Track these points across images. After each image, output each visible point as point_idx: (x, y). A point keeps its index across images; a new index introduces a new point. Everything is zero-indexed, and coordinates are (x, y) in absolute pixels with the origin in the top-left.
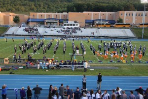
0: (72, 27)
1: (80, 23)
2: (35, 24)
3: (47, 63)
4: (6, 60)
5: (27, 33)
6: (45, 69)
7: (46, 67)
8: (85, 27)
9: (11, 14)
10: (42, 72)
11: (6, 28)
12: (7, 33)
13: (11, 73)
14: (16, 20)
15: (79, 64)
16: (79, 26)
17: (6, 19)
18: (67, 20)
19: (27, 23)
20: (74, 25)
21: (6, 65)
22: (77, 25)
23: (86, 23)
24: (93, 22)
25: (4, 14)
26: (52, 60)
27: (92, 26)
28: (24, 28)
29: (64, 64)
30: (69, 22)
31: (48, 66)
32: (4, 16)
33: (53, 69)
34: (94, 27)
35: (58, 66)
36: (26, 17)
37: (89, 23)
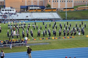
0: (10, 12)
1: (16, 9)
8: (20, 12)
16: (15, 11)
18: (4, 7)
20: (11, 10)
22: (13, 11)
23: (21, 8)
24: (27, 8)
27: (27, 11)
29: (3, 44)
30: (6, 8)
37: (24, 9)
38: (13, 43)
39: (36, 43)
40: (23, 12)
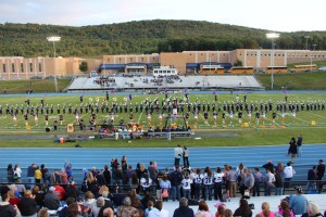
0: (167, 74)
1: (178, 68)
2: (111, 71)
3: (130, 131)
4: (70, 127)
5: (99, 86)
6: (127, 140)
7: (128, 137)
8: (186, 75)
9: (76, 59)
11: (69, 81)
13: (77, 146)
14: (84, 68)
15: (177, 130)
16: (176, 73)
17: (69, 67)
18: (159, 65)
19: (100, 71)
20: (169, 72)
21: (70, 135)
22: (173, 72)
23: (187, 67)
24: (198, 67)
25: (67, 60)
26: (137, 125)
27: (197, 72)
28: (95, 79)
30: (162, 68)
31: (131, 134)
32: (67, 63)
33: (138, 138)
34: (200, 74)
35: (145, 134)
36: (98, 62)
37: (192, 68)
38: (172, 130)
39: (212, 132)
40: (191, 74)
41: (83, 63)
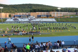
0: (32, 18)
1: (35, 16)
2: (17, 17)
3: (23, 33)
4: (6, 32)
5: (14, 21)
6: (22, 35)
7: (22, 34)
8: (37, 18)
9: (8, 14)
10: (20, 36)
11: (6, 19)
12: (6, 21)
13: (8, 37)
14: (10, 16)
15: (35, 32)
17: (6, 16)
18: (30, 15)
19: (14, 17)
20: (33, 17)
21: (6, 34)
23: (37, 16)
24: (40, 16)
25: (5, 14)
26: (24, 31)
28: (13, 19)
33: (25, 35)
34: (41, 18)
35: (27, 34)
36: (14, 14)
37: (39, 16)
38: (34, 33)
39: (44, 33)
41: (10, 15)
